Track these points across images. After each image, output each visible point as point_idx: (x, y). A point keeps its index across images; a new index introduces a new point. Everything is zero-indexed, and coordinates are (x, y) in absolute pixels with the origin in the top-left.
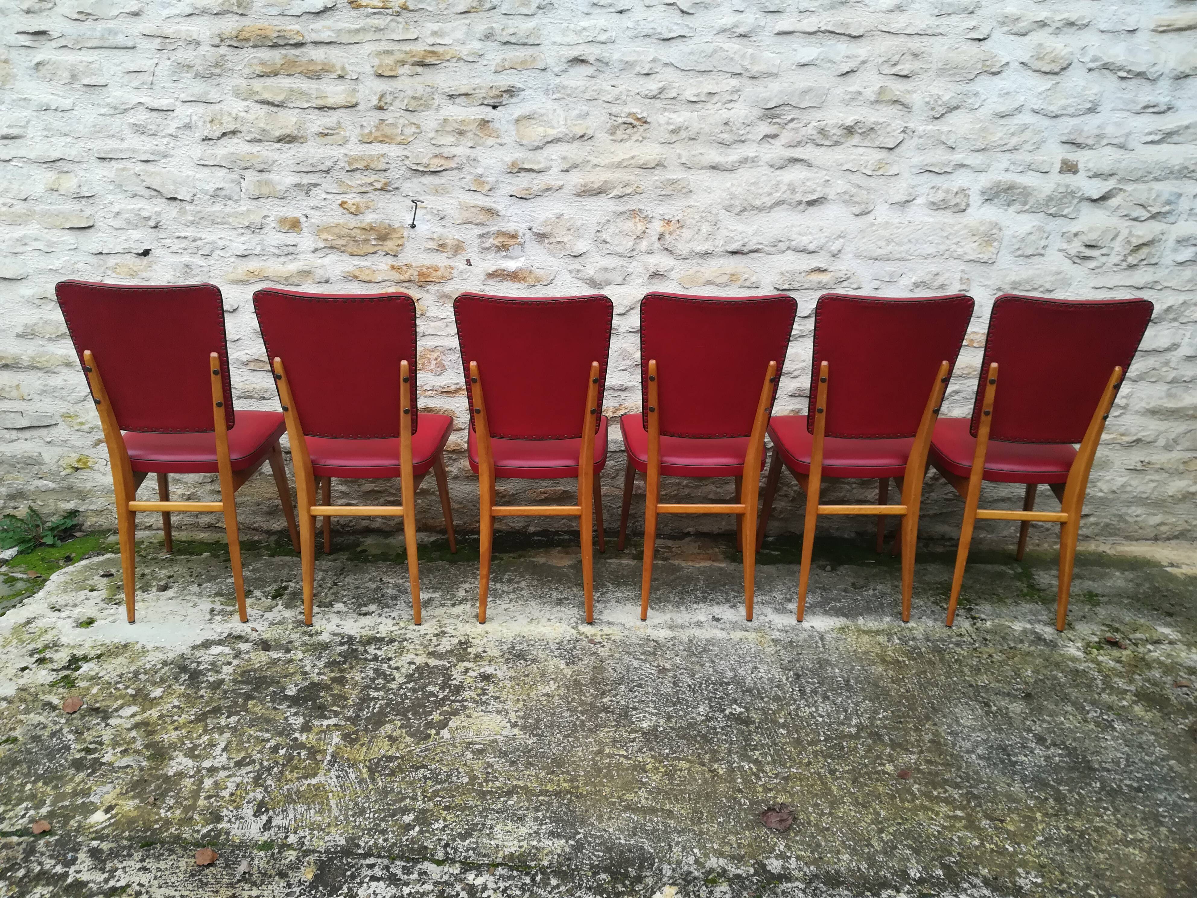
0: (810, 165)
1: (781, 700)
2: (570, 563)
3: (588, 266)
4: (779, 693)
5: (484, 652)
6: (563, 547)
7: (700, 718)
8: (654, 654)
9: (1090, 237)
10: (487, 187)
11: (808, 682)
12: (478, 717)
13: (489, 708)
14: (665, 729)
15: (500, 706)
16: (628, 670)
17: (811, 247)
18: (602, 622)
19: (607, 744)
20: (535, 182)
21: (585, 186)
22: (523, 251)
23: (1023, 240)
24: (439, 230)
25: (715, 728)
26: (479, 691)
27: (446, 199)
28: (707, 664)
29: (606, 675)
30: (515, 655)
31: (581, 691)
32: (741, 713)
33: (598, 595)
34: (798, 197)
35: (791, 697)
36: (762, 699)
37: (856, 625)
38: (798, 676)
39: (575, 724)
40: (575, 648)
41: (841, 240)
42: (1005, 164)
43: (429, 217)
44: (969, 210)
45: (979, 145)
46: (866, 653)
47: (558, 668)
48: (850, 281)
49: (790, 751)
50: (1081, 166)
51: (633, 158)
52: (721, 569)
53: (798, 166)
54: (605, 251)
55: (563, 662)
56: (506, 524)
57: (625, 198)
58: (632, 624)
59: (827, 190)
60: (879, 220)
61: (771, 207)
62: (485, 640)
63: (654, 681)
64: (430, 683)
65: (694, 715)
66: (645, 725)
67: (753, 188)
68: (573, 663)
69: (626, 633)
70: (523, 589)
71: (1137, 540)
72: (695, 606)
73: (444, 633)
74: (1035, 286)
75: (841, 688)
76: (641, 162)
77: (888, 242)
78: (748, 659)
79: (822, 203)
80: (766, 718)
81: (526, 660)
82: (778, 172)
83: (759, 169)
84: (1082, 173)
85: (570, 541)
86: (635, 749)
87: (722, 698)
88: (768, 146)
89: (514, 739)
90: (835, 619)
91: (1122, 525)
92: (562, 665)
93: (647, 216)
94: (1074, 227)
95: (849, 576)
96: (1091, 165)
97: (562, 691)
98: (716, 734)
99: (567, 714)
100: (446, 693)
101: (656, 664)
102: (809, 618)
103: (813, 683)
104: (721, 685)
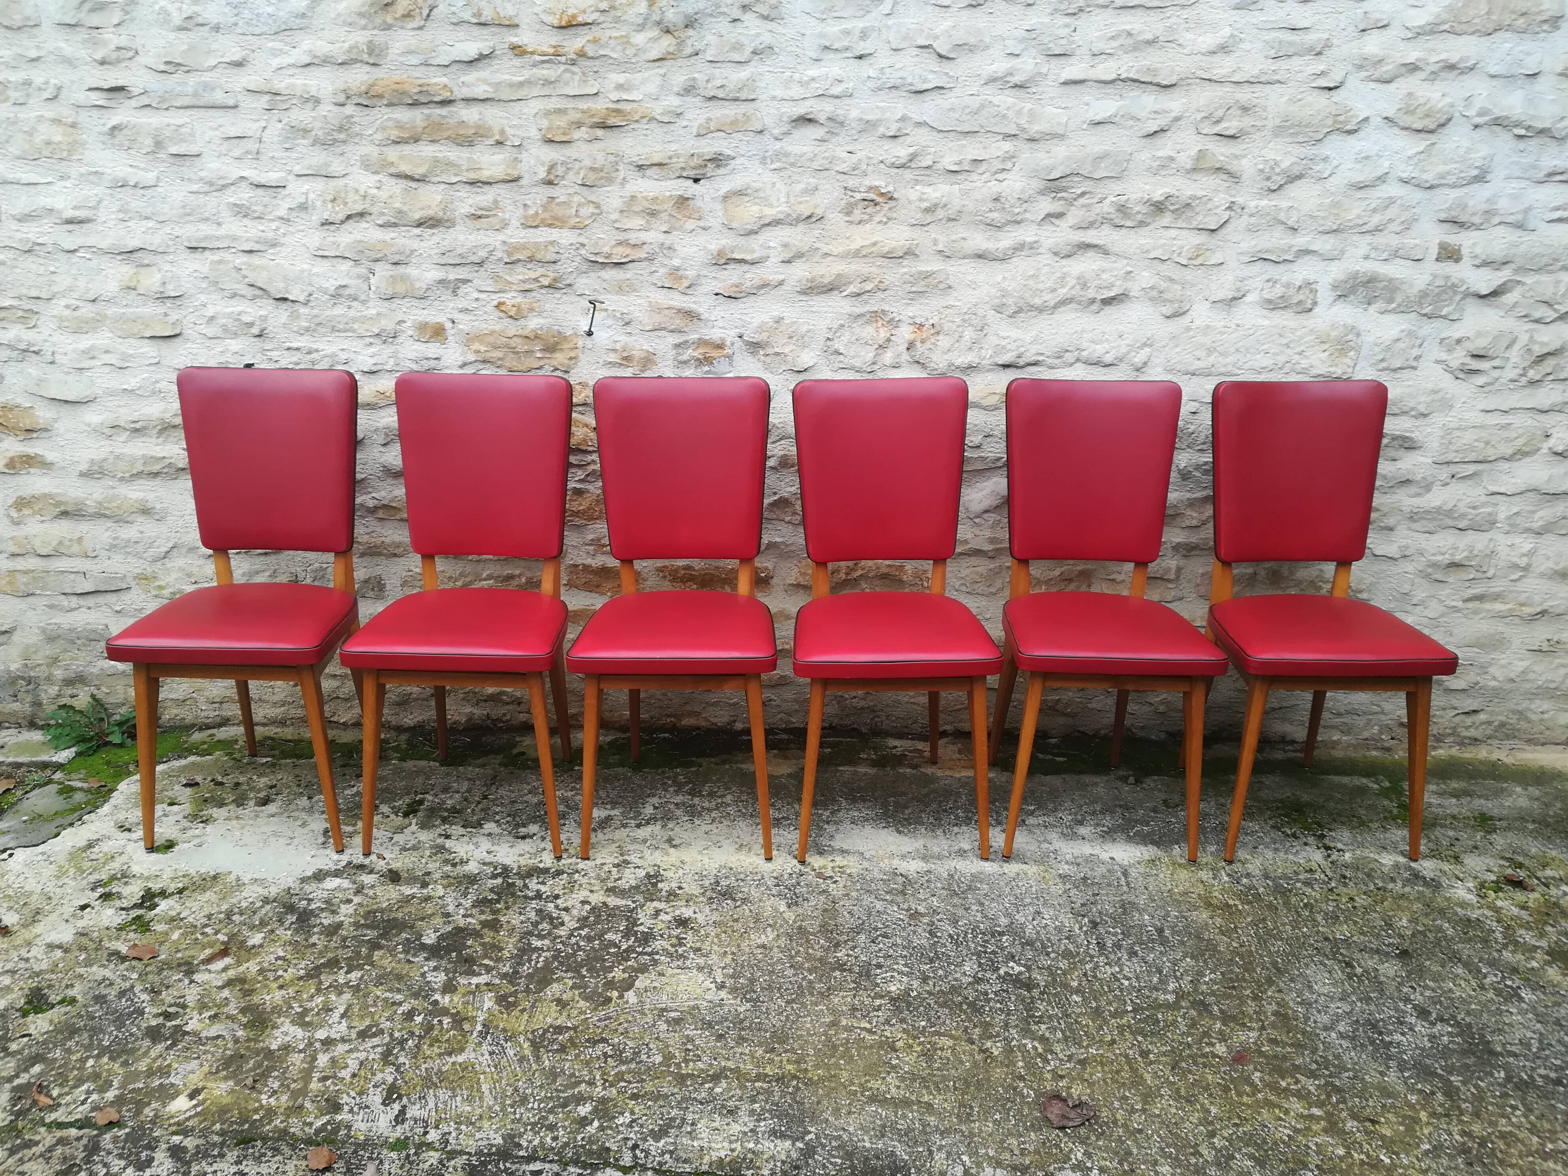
0: (1106, 253)
1: (1074, 957)
2: (789, 771)
4: (1071, 947)
5: (680, 888)
6: (780, 749)
7: (966, 980)
8: (903, 893)
9: (1479, 344)
10: (686, 283)
11: (1108, 933)
12: (673, 976)
13: (688, 963)
14: (919, 994)
15: (701, 961)
16: (870, 915)
17: (1108, 359)
18: (833, 851)
19: (843, 1013)
20: (747, 276)
21: (812, 280)
22: (731, 364)
23: (1388, 348)
24: (624, 339)
25: (986, 994)
26: (674, 941)
27: (632, 298)
28: (974, 908)
29: (840, 920)
30: (719, 892)
31: (808, 941)
32: (1020, 973)
33: (827, 813)
34: (1091, 293)
35: (1086, 952)
36: (1048, 954)
37: (1170, 856)
38: (1094, 924)
39: (800, 987)
40: (798, 884)
41: (1147, 349)
42: (1364, 250)
43: (610, 322)
44: (1316, 310)
45: (1330, 225)
46: (1185, 893)
47: (776, 910)
49: (1087, 1025)
50: (1464, 251)
51: (874, 244)
53: (1091, 254)
54: (837, 365)
55: (783, 903)
56: (707, 720)
57: (865, 297)
58: (873, 853)
59: (1129, 285)
60: (1198, 323)
61: (1055, 307)
62: (681, 872)
63: (904, 929)
64: (609, 930)
65: (958, 975)
66: (893, 988)
67: (1031, 282)
68: (797, 904)
69: (866, 864)
70: (728, 805)
71: (1543, 744)
72: (956, 829)
73: (627, 862)
74: (1405, 409)
75: (1153, 941)
76: (886, 249)
77: (1210, 351)
78: (1028, 900)
79: (1122, 301)
80: (1054, 980)
81: (734, 900)
82: (1064, 262)
83: (1039, 258)
84: (1466, 261)
85: (789, 741)
86: (882, 1020)
87: (994, 953)
88: (1051, 228)
89: (720, 1005)
90: (1143, 848)
91: (1523, 725)
92: (783, 908)
93: (892, 319)
94: (1456, 331)
95: (1160, 790)
96: (1478, 250)
97: (783, 942)
98: (988, 1000)
99: (789, 972)
100: (630, 943)
101: (906, 907)
102: (1108, 846)
103: (1116, 934)
104: (993, 936)
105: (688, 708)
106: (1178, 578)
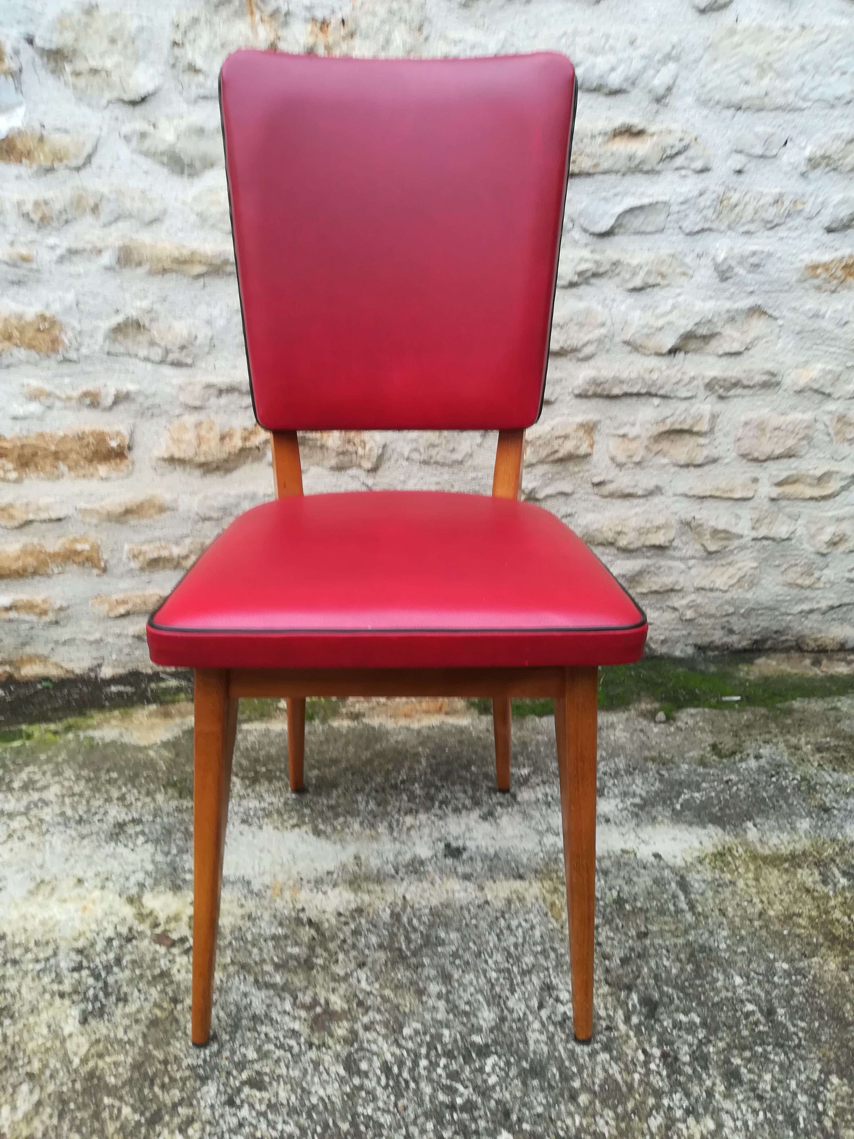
1: (623, 1100)
3: (163, 123)
4: (614, 1070)
6: (162, 703)
8: (308, 965)
11: (677, 1025)
17: (613, 81)
22: (19, 91)
28: (434, 988)
31: (97, 1114)
35: (645, 1082)
36: (573, 1097)
37: (745, 843)
40: (118, 961)
41: (672, 66)
46: (788, 918)
47: (56, 1033)
48: (690, 153)
52: (461, 731)
54: (194, 91)
55: (75, 1011)
56: (57, 665)
58: (267, 879)
60: (745, 22)
63: (297, 1058)
68: (101, 1013)
69: (251, 905)
70: (47, 804)
72: (409, 820)
75: (760, 1038)
77: (763, 69)
78: (528, 960)
85: (179, 690)
87: (469, 1107)
90: (701, 832)
92: (71, 1025)
93: (277, 12)
95: (702, 730)
101: (307, 999)
102: (647, 832)
103: (691, 1028)
104: (468, 1059)
105: (29, 650)
106: (712, 430)
